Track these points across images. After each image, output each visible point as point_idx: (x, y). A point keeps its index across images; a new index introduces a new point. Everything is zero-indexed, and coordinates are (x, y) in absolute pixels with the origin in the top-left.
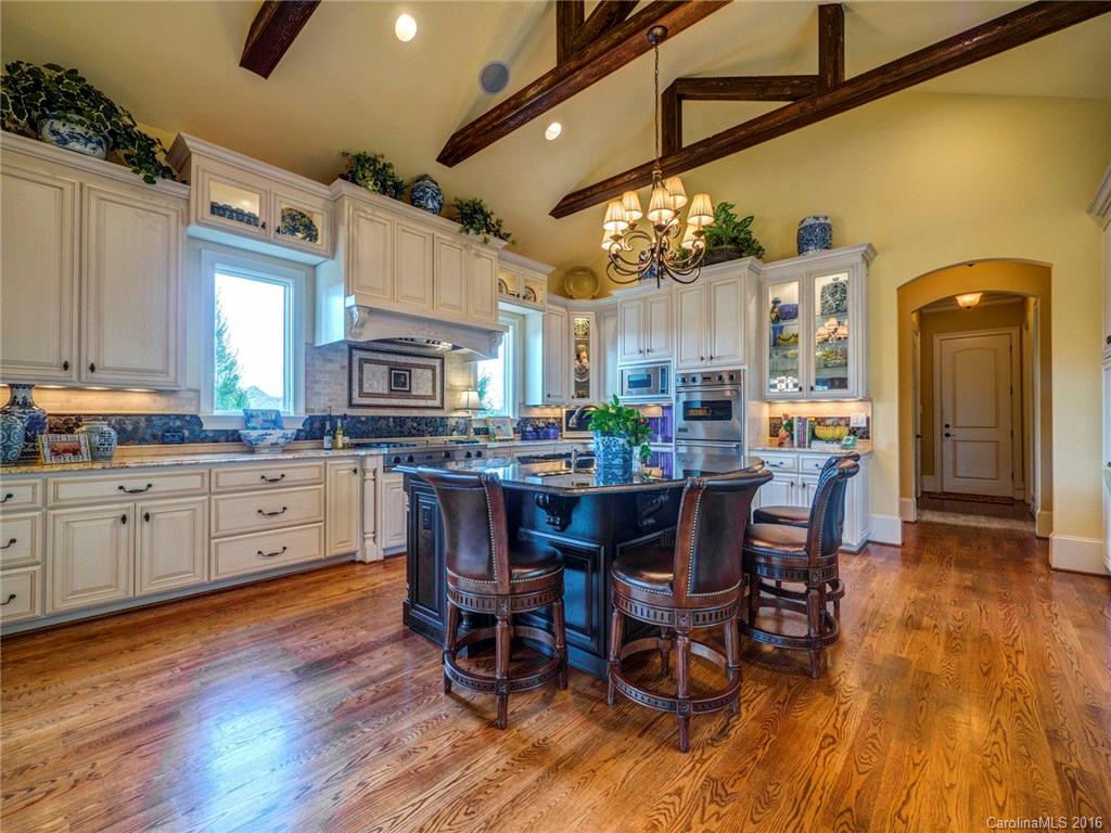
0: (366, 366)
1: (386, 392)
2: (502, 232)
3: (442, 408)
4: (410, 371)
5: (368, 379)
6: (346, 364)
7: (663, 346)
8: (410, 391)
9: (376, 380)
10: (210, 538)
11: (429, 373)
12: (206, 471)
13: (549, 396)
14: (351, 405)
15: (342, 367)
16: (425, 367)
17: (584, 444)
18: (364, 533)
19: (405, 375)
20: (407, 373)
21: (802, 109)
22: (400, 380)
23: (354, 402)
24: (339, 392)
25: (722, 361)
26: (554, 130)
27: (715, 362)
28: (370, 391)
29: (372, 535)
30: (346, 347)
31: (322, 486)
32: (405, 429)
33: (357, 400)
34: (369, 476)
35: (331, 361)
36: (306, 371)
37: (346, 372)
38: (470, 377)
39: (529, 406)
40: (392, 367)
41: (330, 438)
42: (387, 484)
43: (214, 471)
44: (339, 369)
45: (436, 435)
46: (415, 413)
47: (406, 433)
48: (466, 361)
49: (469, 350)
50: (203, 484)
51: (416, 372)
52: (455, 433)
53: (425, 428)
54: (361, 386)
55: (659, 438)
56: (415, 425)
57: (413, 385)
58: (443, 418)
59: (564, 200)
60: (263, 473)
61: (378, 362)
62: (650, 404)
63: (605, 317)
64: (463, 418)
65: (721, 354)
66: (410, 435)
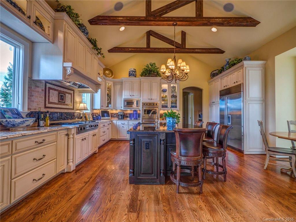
0: (51, 91)
1: (57, 102)
2: (101, 53)
3: (73, 109)
4: (65, 95)
5: (52, 96)
6: (44, 89)
7: (137, 95)
8: (65, 102)
9: (54, 97)
10: (11, 179)
11: (70, 96)
12: (10, 142)
13: (102, 106)
14: (46, 107)
15: (42, 90)
16: (69, 93)
17: (111, 121)
18: (68, 160)
19: (63, 96)
20: (64, 95)
21: (179, 50)
22: (62, 98)
23: (47, 106)
24: (41, 101)
25: (154, 100)
26: (122, 28)
27: (152, 100)
28: (52, 101)
29: (72, 160)
30: (44, 82)
31: (56, 143)
32: (63, 117)
33: (48, 105)
34: (71, 136)
35: (38, 87)
36: (29, 90)
37: (44, 92)
38: (80, 98)
39: (93, 109)
40: (60, 92)
41: (43, 121)
42: (78, 139)
43: (14, 141)
44: (41, 91)
45: (72, 119)
46: (66, 111)
47: (63, 119)
48: (79, 93)
49: (91, 89)
50: (9, 151)
51: (67, 95)
52: (77, 118)
53: (69, 117)
54: (49, 99)
55: (133, 119)
56: (66, 115)
57: (66, 100)
58: (73, 113)
59: (113, 48)
60: (37, 140)
61: (55, 90)
62: (128, 110)
63: (116, 84)
64: (79, 113)
65: (154, 98)
66: (64, 119)
